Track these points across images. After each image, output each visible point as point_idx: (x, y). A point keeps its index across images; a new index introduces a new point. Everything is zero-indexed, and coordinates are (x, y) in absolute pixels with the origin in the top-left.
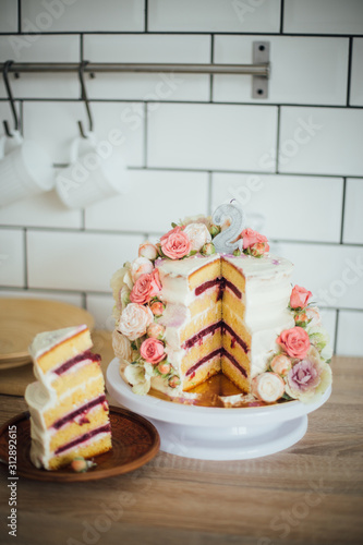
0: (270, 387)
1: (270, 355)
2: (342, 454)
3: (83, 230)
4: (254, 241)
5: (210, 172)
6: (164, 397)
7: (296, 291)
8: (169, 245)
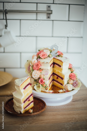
0: (70, 87)
1: (68, 80)
2: (83, 101)
3: (4, 52)
4: (60, 53)
5: (37, 37)
6: (45, 92)
7: (70, 65)
8: (42, 55)
